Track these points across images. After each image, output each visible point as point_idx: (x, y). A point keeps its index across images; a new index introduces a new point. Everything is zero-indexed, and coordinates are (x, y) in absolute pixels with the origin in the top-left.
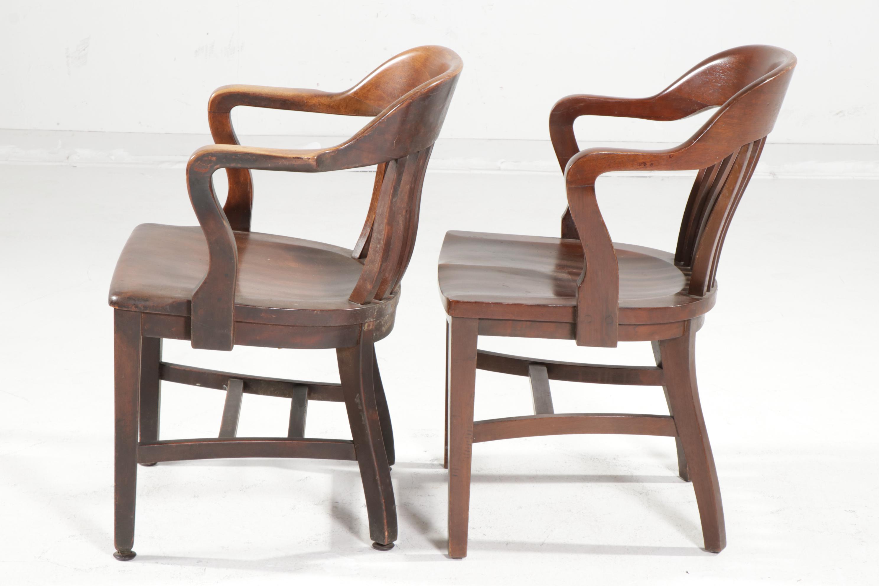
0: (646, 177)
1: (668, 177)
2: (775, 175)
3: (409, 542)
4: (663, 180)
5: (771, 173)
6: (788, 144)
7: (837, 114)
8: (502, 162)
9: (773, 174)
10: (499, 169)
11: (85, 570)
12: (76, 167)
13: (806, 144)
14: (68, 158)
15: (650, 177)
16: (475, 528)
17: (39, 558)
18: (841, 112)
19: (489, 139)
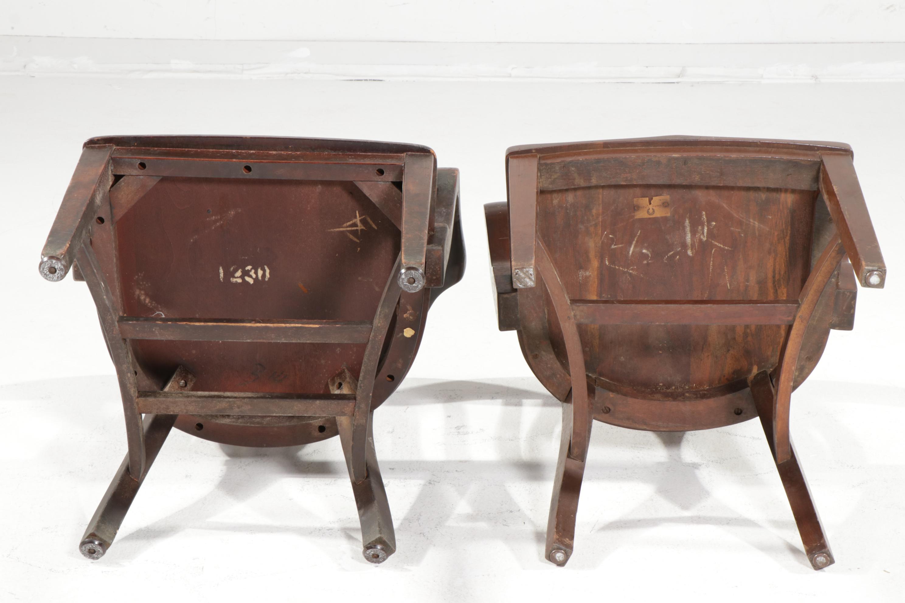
0: (674, 83)
1: (698, 83)
2: (817, 78)
3: (437, 530)
4: (692, 86)
5: (813, 76)
6: (832, 43)
7: (888, 8)
8: (513, 68)
9: (815, 77)
10: (510, 76)
11: (63, 571)
12: (34, 77)
13: (853, 43)
14: (25, 66)
15: (678, 83)
16: (513, 511)
17: (7, 557)
18: (892, 6)
19: (498, 43)
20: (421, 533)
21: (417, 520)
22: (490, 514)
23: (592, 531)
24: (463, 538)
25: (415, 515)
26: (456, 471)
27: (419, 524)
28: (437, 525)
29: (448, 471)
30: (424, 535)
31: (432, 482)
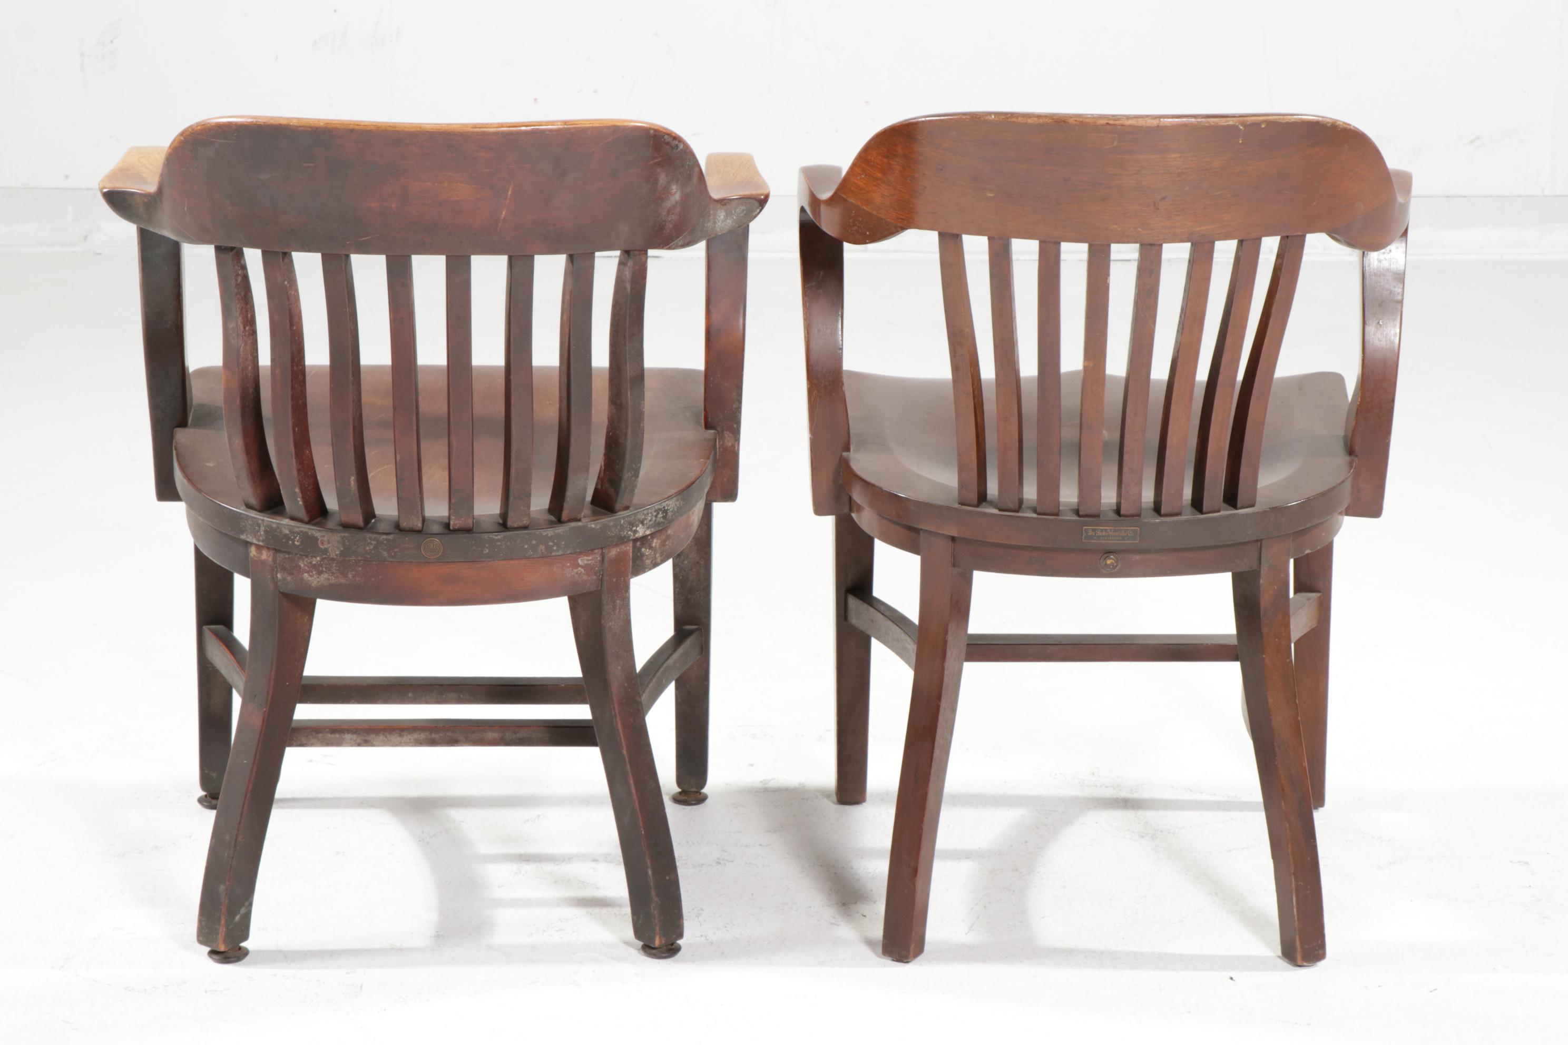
12: (100, 254)
14: (86, 238)
18: (1478, 138)
20: (702, 936)
21: (696, 916)
22: (810, 907)
23: (968, 932)
24: (766, 943)
25: (693, 910)
26: (760, 845)
27: (699, 922)
28: (728, 924)
29: (747, 846)
30: (707, 938)
31: (722, 862)
